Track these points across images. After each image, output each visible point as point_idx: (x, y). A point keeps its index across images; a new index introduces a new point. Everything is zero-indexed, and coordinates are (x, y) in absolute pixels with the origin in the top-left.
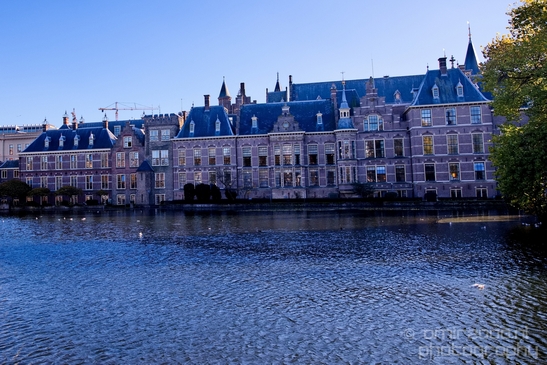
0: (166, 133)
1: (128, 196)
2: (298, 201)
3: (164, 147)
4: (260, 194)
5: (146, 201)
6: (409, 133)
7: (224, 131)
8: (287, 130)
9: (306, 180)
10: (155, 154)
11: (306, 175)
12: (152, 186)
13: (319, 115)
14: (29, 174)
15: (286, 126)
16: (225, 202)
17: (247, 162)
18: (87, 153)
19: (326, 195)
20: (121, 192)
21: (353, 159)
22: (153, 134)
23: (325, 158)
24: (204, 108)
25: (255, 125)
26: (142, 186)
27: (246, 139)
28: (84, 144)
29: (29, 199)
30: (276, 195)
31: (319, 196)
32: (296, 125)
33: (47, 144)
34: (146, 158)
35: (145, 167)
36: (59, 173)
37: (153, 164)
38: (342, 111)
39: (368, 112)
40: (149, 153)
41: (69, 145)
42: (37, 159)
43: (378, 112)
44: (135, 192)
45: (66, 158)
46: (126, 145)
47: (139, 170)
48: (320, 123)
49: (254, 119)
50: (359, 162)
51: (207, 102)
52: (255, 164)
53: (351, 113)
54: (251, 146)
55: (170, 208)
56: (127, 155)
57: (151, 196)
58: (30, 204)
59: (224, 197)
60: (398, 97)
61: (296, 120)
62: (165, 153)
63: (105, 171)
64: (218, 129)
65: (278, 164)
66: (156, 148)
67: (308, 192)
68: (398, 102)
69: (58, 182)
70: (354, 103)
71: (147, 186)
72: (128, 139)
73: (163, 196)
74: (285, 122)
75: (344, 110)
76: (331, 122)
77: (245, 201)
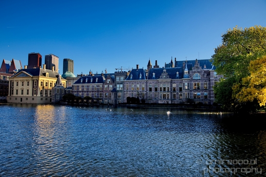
0: (122, 78)
1: (108, 101)
2: (168, 104)
3: (121, 84)
4: (154, 101)
5: (114, 103)
6: (210, 80)
7: (143, 78)
8: (165, 78)
9: (171, 97)
10: (118, 86)
11: (171, 95)
12: (116, 97)
13: (178, 73)
14: (75, 92)
15: (165, 77)
16: (141, 104)
17: (151, 89)
18: (95, 85)
19: (179, 103)
20: (106, 99)
21: (188, 89)
22: (118, 78)
23: (179, 89)
24: (136, 70)
25: (154, 76)
26: (113, 97)
27: (150, 81)
28: (94, 82)
29: (75, 101)
30: (160, 102)
31: (176, 103)
32: (168, 76)
33: (82, 81)
34: (115, 87)
35: (115, 91)
36: (85, 92)
37: (118, 89)
38: (185, 72)
39: (195, 72)
40: (116, 85)
41: (89, 82)
42: (78, 86)
43: (199, 72)
44: (110, 99)
45: (88, 86)
46: (108, 82)
47: (112, 91)
48: (178, 76)
49: (154, 74)
50: (191, 91)
51: (137, 67)
52: (153, 91)
53: (189, 73)
54: (152, 84)
55: (123, 105)
56: (108, 86)
57: (116, 101)
58: (75, 102)
59: (141, 102)
60: (205, 67)
61: (168, 74)
62: (121, 86)
63: (101, 91)
64: (140, 77)
65: (161, 90)
66: (118, 84)
67: (172, 101)
68: (205, 69)
69: (85, 95)
70: (190, 69)
71: (114, 97)
72: (109, 80)
73: (121, 101)
74: (164, 75)
75: (186, 71)
76: (182, 75)
77: (148, 104)
